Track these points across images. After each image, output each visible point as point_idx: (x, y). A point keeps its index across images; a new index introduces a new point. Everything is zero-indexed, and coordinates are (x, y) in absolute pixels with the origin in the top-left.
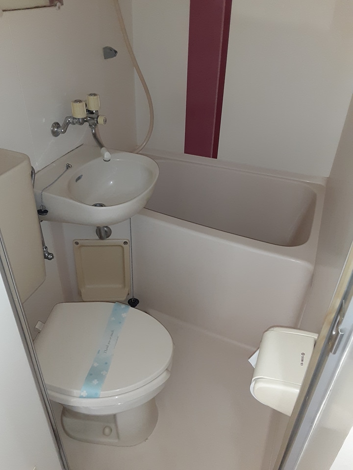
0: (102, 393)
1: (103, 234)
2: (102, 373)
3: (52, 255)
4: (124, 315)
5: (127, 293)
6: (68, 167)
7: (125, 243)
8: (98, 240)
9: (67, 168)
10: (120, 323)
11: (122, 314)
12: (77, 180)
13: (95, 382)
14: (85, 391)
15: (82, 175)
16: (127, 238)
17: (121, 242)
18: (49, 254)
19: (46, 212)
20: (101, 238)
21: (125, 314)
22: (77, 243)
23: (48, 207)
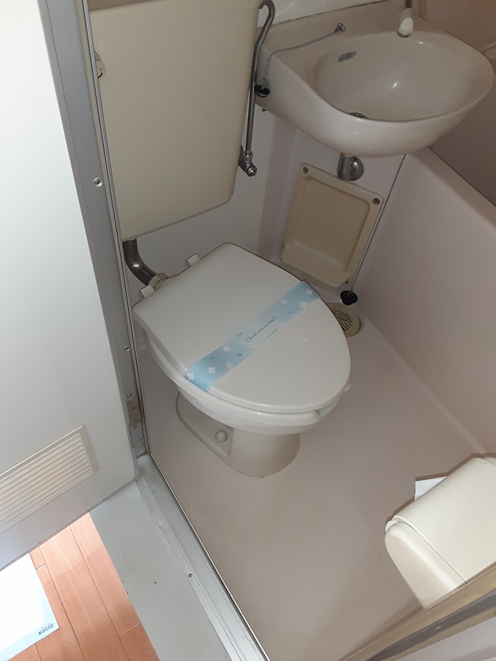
0: (212, 389)
1: (345, 171)
2: (227, 363)
3: (255, 171)
4: (303, 305)
5: (345, 280)
6: (339, 29)
7: (376, 201)
8: (334, 176)
9: (336, 31)
10: (291, 312)
11: (301, 303)
12: (342, 58)
13: (212, 370)
14: (192, 374)
15: (355, 53)
16: (382, 194)
17: (370, 197)
18: (252, 166)
19: (267, 92)
20: (340, 175)
21: (306, 304)
22: (306, 170)
23: (274, 86)
